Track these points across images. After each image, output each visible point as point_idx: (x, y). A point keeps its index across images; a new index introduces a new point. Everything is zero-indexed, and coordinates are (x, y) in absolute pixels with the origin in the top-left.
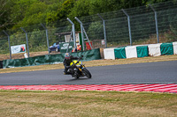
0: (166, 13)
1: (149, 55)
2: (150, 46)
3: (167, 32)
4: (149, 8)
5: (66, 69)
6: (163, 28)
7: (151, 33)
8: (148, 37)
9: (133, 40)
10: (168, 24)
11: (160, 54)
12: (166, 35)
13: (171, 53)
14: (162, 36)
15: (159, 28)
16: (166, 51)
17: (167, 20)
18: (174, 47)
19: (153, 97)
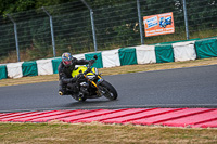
0: (27, 24)
1: (8, 77)
2: (9, 66)
3: (29, 47)
4: (7, 19)
5: (64, 85)
6: (24, 43)
7: (10, 50)
8: (6, 55)
10: (31, 37)
11: (21, 75)
12: (28, 52)
13: (35, 73)
14: (24, 52)
15: (20, 44)
16: (30, 71)
17: (29, 33)
18: (39, 66)
19: (12, 128)
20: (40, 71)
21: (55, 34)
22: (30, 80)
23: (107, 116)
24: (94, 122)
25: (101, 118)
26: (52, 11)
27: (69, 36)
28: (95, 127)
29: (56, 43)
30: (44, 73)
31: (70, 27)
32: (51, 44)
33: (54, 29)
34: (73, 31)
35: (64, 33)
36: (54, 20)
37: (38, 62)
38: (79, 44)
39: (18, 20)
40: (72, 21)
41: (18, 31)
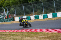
0: (36, 5)
1: (31, 19)
2: (31, 16)
3: (37, 11)
4: (31, 3)
6: (35, 10)
7: (31, 12)
8: (30, 13)
9: (25, 14)
10: (37, 9)
12: (36, 12)
13: (38, 18)
14: (35, 13)
15: (34, 10)
16: (37, 18)
17: (37, 7)
18: (39, 16)
19: (32, 33)
20: (40, 18)
21: (44, 8)
22: (37, 20)
23: (59, 31)
24: (55, 32)
25: (57, 31)
26: (43, 1)
27: (48, 8)
28: (55, 34)
29: (44, 10)
30: (41, 18)
31: (48, 6)
32: (43, 10)
33: (44, 6)
34: (49, 7)
35: (46, 7)
36: (44, 4)
37: (39, 15)
38: (51, 11)
39: (34, 4)
40: (49, 4)
41: (34, 7)
